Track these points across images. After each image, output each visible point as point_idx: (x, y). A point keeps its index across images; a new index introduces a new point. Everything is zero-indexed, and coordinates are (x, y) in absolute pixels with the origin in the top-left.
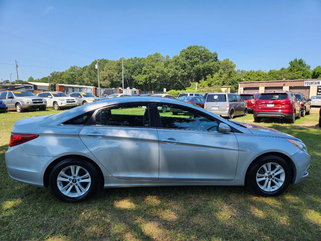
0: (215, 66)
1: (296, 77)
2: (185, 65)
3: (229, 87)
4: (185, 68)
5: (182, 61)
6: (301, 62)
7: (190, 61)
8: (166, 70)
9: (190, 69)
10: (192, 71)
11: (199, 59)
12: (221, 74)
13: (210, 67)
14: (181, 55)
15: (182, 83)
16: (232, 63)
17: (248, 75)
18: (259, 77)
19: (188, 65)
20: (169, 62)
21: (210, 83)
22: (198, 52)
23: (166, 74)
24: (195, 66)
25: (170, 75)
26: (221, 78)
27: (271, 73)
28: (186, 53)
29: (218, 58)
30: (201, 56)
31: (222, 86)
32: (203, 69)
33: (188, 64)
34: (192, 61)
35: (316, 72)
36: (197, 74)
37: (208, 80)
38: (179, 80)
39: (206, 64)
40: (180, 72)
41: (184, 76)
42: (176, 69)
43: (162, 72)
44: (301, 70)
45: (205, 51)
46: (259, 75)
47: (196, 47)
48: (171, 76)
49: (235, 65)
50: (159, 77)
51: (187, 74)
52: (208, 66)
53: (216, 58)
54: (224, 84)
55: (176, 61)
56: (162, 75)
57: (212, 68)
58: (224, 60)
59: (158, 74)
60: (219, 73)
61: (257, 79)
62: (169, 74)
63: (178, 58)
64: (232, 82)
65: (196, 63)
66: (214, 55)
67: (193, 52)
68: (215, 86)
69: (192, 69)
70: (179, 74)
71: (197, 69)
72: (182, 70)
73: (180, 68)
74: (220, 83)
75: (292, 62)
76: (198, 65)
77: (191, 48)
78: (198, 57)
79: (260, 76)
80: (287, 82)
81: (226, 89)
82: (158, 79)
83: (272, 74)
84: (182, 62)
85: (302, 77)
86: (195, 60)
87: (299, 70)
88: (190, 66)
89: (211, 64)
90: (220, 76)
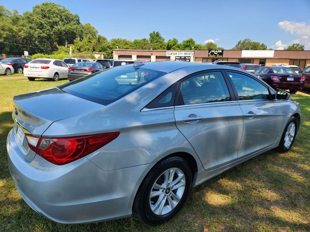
0: (78, 29)
1: (157, 48)
2: (42, 24)
3: (102, 54)
4: (43, 28)
5: (37, 18)
6: (158, 35)
7: (49, 21)
8: (15, 28)
9: (49, 30)
10: (52, 33)
11: (59, 19)
12: (89, 39)
13: (73, 30)
14: (36, 11)
15: (40, 46)
16: (94, 28)
17: (117, 42)
18: (127, 46)
19: (46, 25)
20: (18, 19)
21: (78, 48)
22: (57, 11)
23: (16, 33)
24: (55, 26)
25: (23, 34)
26: (90, 44)
27: (136, 42)
28: (42, 10)
29: (80, 21)
30: (61, 17)
31: (93, 52)
32: (65, 31)
33: (45, 23)
34: (50, 20)
35: (170, 44)
36: (59, 37)
37: (76, 45)
38: (36, 42)
39: (68, 27)
40: (37, 33)
41: (43, 38)
42: (31, 28)
43: (10, 30)
44: (159, 42)
45: (65, 11)
46: (126, 44)
47: (54, 5)
48: (23, 37)
49: (97, 31)
50: (7, 36)
51: (46, 35)
52: (70, 29)
53: (78, 20)
54: (94, 50)
55: (29, 18)
56: (10, 34)
57: (75, 31)
58: (85, 24)
59: (5, 32)
60: (88, 38)
61: (125, 47)
62: (20, 33)
63: (31, 15)
64: (102, 49)
65: (56, 23)
66: (75, 17)
67: (51, 10)
68: (85, 51)
69: (52, 30)
70: (36, 34)
71: (58, 30)
72: (39, 30)
73: (36, 28)
74: (90, 49)
75: (151, 34)
76: (59, 27)
77: (46, 5)
78: (57, 17)
79: (128, 44)
80: (154, 51)
81: (99, 55)
82: (5, 38)
83: (137, 44)
84: (38, 20)
85: (160, 48)
86: (54, 20)
87: (157, 42)
88: (49, 27)
89: (74, 27)
90: (89, 41)
